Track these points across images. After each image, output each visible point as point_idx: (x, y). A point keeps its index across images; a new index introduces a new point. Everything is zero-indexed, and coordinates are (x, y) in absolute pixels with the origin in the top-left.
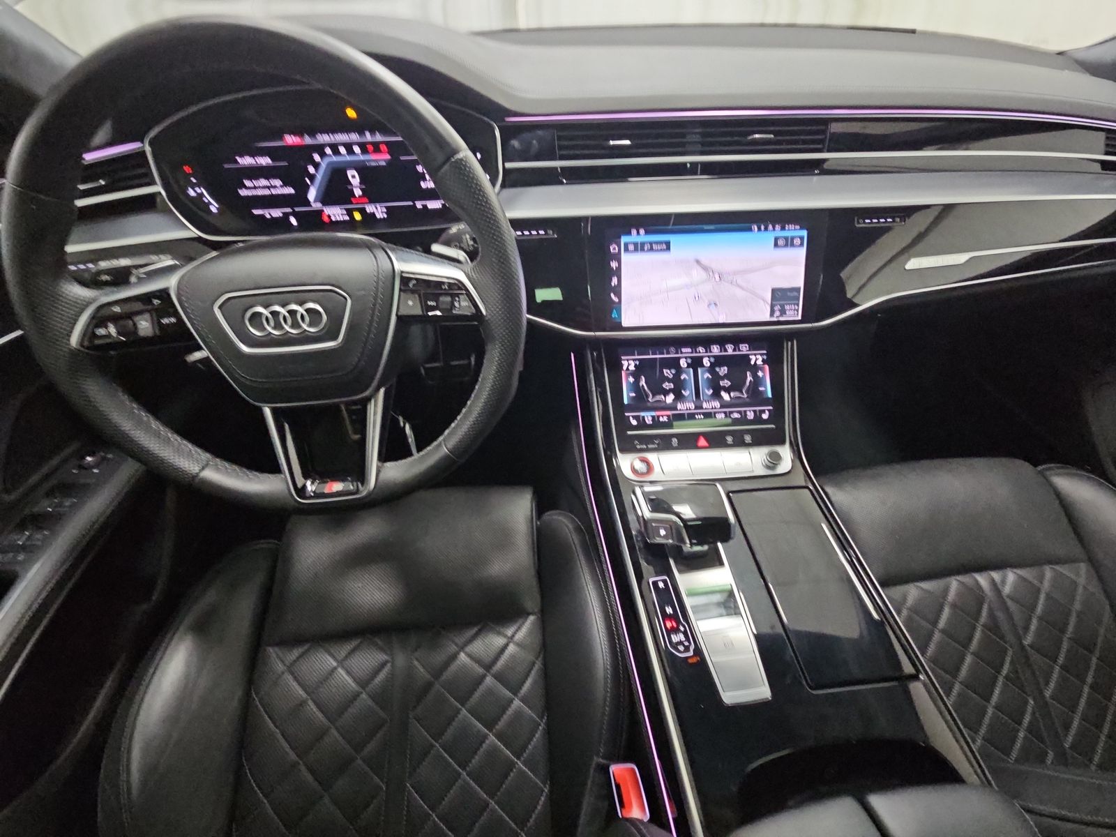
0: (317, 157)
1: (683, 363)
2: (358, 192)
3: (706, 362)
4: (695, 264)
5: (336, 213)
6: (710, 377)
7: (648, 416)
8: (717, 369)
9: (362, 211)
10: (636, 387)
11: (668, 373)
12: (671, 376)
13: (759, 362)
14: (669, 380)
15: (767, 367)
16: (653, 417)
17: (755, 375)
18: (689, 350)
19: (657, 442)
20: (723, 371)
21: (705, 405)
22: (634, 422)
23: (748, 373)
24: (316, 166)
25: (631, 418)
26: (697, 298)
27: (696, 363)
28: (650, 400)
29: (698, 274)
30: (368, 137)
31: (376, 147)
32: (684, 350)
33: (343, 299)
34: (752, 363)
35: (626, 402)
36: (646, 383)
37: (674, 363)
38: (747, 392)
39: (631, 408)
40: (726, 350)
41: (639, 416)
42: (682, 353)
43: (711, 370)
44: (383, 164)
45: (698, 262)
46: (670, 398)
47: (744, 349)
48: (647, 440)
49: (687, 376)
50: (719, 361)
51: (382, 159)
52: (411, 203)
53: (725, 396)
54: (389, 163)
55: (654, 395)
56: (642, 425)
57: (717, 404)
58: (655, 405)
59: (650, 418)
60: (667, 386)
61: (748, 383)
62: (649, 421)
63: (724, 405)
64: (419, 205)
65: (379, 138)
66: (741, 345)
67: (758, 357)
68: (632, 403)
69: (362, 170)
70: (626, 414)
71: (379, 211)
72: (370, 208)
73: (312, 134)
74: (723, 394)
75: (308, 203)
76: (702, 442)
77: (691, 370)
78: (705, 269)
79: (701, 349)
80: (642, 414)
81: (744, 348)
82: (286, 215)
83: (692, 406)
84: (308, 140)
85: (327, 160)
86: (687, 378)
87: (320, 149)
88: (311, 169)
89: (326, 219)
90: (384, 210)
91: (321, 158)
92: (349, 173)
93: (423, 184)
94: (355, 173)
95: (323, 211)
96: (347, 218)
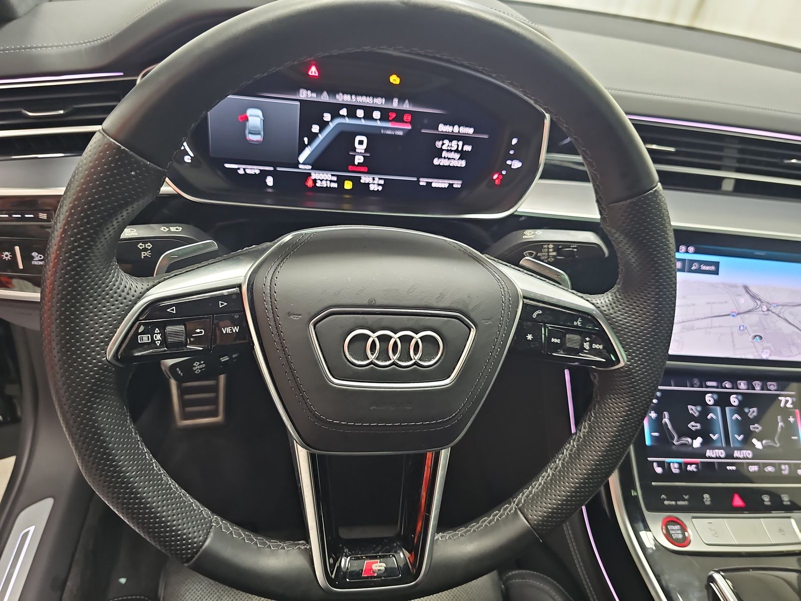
0: (327, 117)
1: (710, 400)
2: (359, 159)
3: (734, 400)
4: (744, 291)
5: (324, 178)
6: (739, 418)
7: (674, 464)
8: (746, 410)
9: (356, 181)
10: (658, 425)
11: (694, 410)
12: (696, 414)
13: (789, 405)
14: (696, 420)
15: (797, 411)
16: (680, 464)
17: (785, 421)
18: (714, 384)
19: (686, 497)
20: (753, 412)
21: (737, 454)
22: (659, 470)
23: (779, 418)
24: (323, 125)
25: (655, 464)
26: (742, 329)
27: (723, 400)
28: (675, 442)
29: (745, 302)
30: (395, 104)
31: (399, 116)
32: (709, 383)
33: (467, 329)
34: (782, 405)
35: (648, 442)
36: (670, 420)
37: (699, 399)
38: (780, 441)
39: (655, 451)
40: (754, 389)
41: (664, 462)
42: (707, 387)
43: (739, 410)
44: (400, 133)
45: (746, 288)
46: (697, 443)
47: (772, 388)
48: (676, 494)
49: (715, 415)
50: (748, 400)
51: (400, 129)
52: (415, 179)
53: (758, 445)
54: (408, 133)
55: (680, 437)
56: (668, 474)
57: (748, 453)
58: (683, 449)
59: (676, 465)
60: (694, 426)
61: (779, 430)
62: (675, 469)
63: (757, 455)
64: (423, 181)
65: (406, 106)
66: (769, 383)
67: (788, 398)
68: (654, 444)
69: (374, 137)
70: (649, 459)
71: (374, 183)
72: (365, 179)
73: (333, 92)
74: (754, 441)
75: (296, 165)
76: (738, 501)
77: (718, 409)
78: (754, 297)
79: (727, 384)
80: (668, 460)
81: (772, 386)
82: (264, 174)
83: (721, 453)
84: (325, 97)
85: (338, 121)
86: (714, 417)
87: (334, 109)
88: (315, 129)
89: (310, 183)
90: (382, 182)
91: (332, 119)
92: (358, 138)
93: (436, 162)
94: (364, 139)
95: (310, 174)
96: (335, 185)
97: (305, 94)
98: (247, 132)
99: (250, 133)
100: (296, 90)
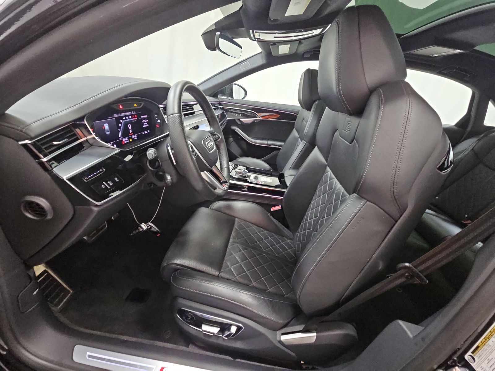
0: (121, 121)
2: (131, 131)
5: (126, 140)
24: (121, 123)
30: (132, 113)
31: (134, 116)
51: (135, 120)
52: (141, 133)
54: (137, 120)
64: (143, 133)
65: (135, 113)
69: (132, 124)
71: (135, 137)
72: (133, 137)
73: (121, 113)
75: (119, 139)
84: (119, 115)
87: (122, 118)
88: (120, 125)
89: (123, 143)
90: (136, 136)
91: (123, 121)
92: (129, 125)
93: (144, 126)
94: (130, 125)
95: (122, 140)
96: (128, 141)
97: (115, 115)
98: (106, 132)
99: (107, 132)
100: (113, 115)
